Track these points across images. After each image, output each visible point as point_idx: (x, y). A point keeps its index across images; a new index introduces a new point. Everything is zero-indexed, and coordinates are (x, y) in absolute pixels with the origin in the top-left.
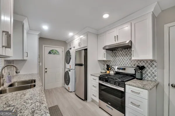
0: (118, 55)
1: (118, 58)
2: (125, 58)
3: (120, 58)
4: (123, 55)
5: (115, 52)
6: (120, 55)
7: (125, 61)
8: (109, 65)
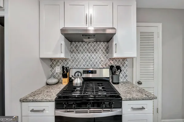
0: (82, 50)
1: (82, 55)
2: (93, 55)
3: (86, 55)
4: (89, 50)
5: (77, 45)
6: (86, 50)
7: (93, 60)
8: (66, 68)
